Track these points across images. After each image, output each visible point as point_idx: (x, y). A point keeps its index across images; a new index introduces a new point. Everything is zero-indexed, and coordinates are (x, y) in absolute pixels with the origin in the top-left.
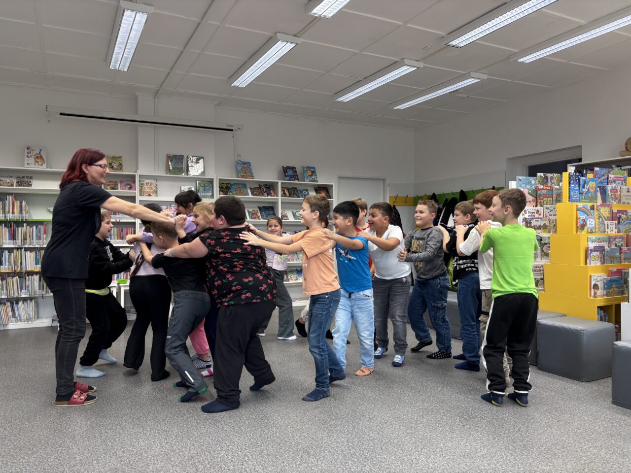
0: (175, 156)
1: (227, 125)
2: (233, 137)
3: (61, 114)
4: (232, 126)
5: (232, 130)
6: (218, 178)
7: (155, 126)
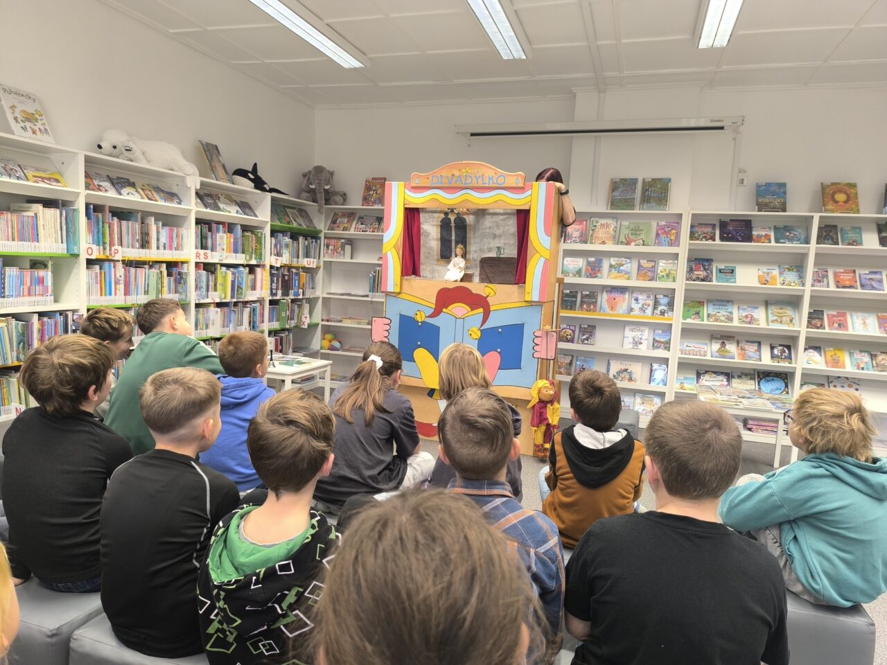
0: (624, 181)
1: (712, 121)
2: (734, 139)
3: (472, 135)
4: (722, 121)
5: (722, 128)
6: (691, 212)
7: (596, 137)
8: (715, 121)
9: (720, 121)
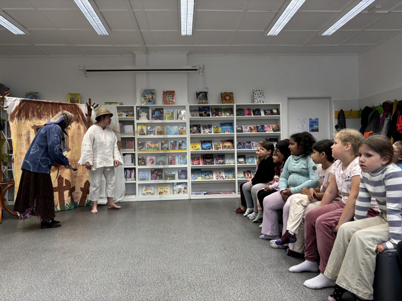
1: (192, 67)
2: (203, 75)
5: (196, 70)
6: (189, 105)
8: (194, 67)
9: (195, 67)
